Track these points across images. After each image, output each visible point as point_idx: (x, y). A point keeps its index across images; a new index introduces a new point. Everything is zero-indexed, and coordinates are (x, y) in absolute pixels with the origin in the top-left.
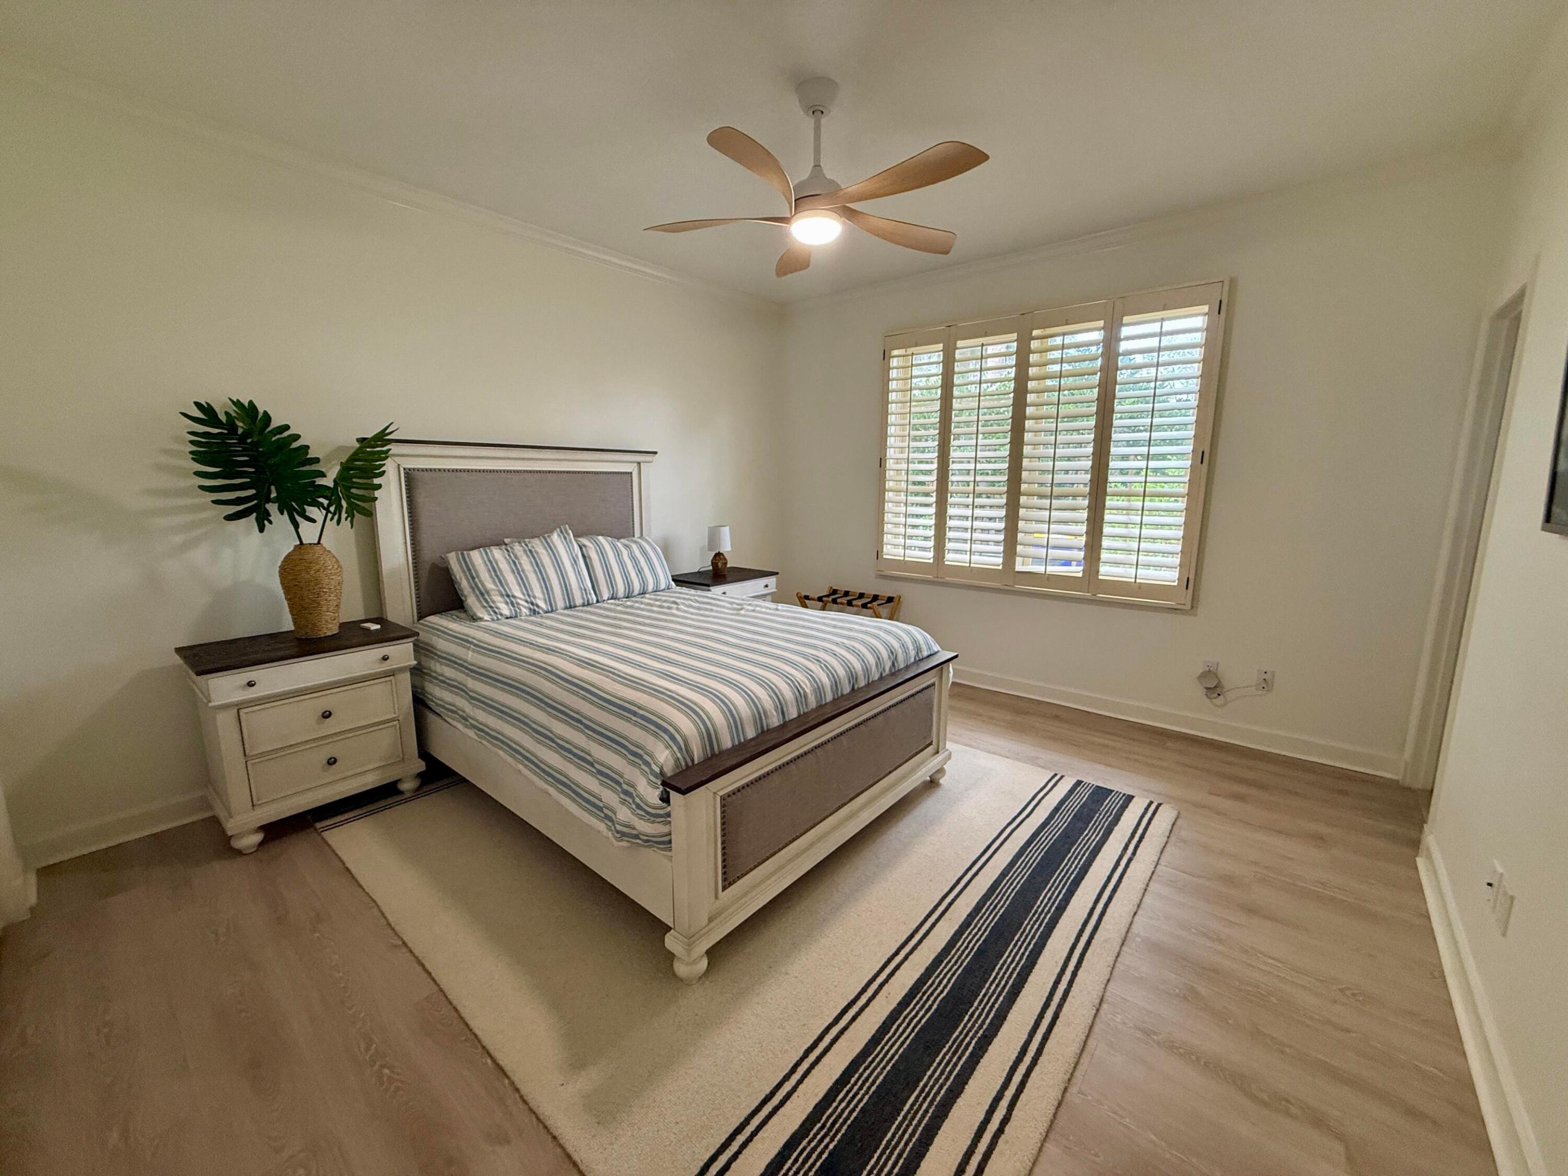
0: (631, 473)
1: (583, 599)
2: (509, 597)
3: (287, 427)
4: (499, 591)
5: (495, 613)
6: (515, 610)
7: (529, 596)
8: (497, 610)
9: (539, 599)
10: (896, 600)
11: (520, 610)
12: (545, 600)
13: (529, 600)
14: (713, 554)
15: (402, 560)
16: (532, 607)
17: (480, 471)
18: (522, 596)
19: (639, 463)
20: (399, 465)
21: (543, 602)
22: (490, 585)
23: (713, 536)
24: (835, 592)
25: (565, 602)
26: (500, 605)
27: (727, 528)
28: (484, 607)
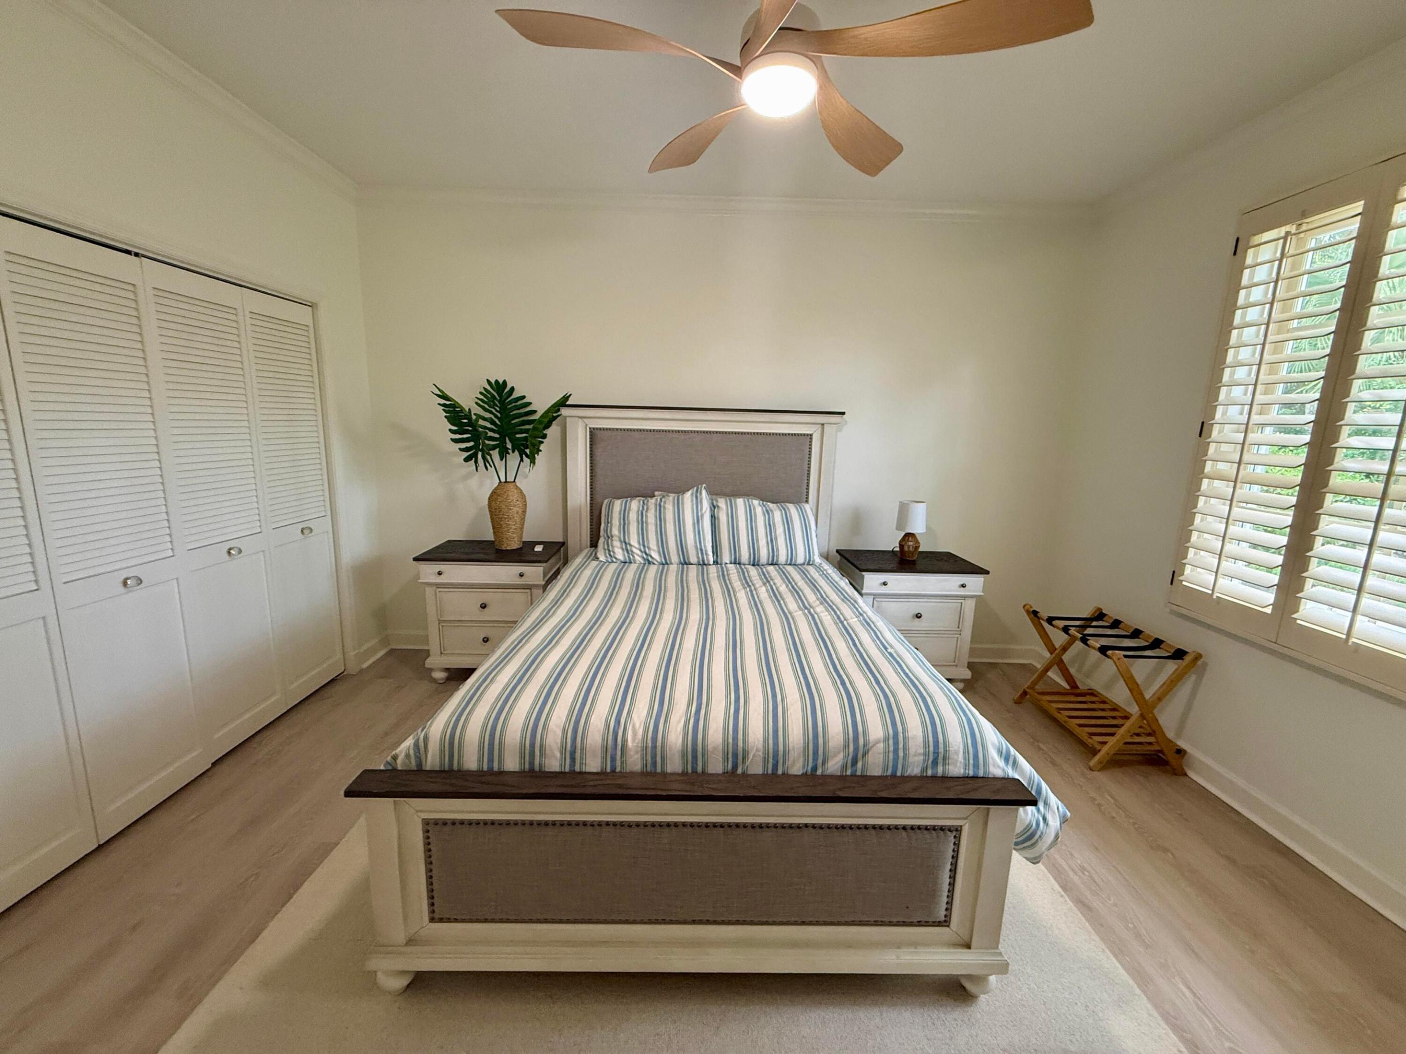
0: (811, 435)
1: (698, 558)
2: (626, 544)
3: (524, 397)
4: (620, 538)
5: (610, 555)
6: (629, 557)
7: (644, 546)
8: (612, 554)
9: (654, 550)
10: (1188, 659)
11: (633, 556)
12: (659, 552)
13: (643, 550)
14: (903, 534)
15: (583, 500)
16: (645, 556)
17: (650, 431)
18: (637, 546)
19: (823, 424)
20: (586, 425)
21: (657, 554)
22: (615, 532)
23: (904, 511)
24: (1100, 615)
25: (680, 558)
26: (616, 550)
27: (922, 506)
28: (605, 549)
